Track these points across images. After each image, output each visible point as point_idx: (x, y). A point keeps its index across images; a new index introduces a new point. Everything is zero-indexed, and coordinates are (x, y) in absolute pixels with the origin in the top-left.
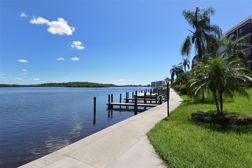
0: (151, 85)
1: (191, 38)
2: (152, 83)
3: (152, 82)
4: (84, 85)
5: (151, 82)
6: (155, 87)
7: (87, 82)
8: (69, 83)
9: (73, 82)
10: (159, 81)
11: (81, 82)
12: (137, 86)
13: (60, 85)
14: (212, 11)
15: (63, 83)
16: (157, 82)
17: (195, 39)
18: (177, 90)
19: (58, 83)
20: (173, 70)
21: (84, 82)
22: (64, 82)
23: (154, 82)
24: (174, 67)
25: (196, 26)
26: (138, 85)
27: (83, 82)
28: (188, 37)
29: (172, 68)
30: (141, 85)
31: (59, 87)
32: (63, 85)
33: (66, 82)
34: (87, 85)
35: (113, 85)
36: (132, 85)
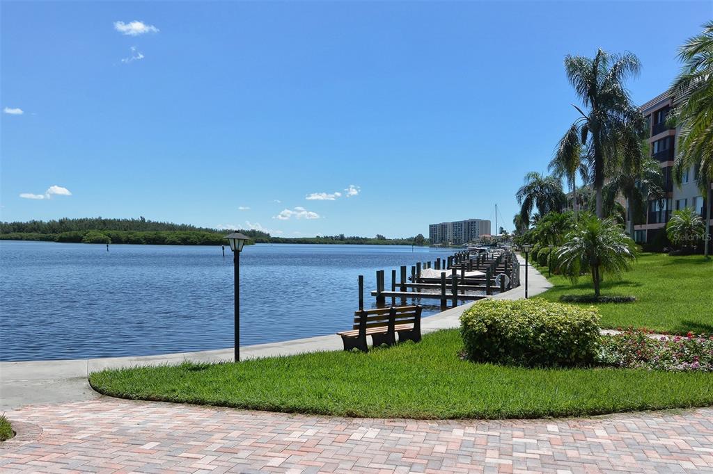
0: (427, 236)
1: (580, 130)
2: (433, 228)
3: (435, 226)
4: (140, 234)
5: (431, 226)
6: (445, 246)
7: (143, 220)
8: (62, 222)
9: (81, 221)
10: (465, 222)
11: (117, 218)
12: (366, 239)
13: (22, 234)
14: (634, 66)
15: (35, 223)
16: (454, 224)
17: (590, 135)
18: (540, 261)
19: (10, 221)
20: (527, 190)
21: (129, 218)
22: (37, 219)
23: (444, 226)
24: (531, 180)
25: (592, 101)
26: (373, 236)
27: (126, 221)
28: (572, 129)
29: (524, 183)
30: (384, 239)
31: (17, 239)
32: (34, 234)
33: (46, 220)
34: (151, 234)
36: (346, 236)
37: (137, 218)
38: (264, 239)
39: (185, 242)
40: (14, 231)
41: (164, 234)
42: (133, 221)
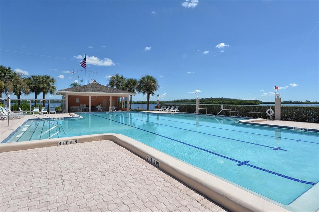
7: (223, 98)
9: (207, 99)
12: (301, 102)
30: (310, 102)
34: (230, 102)
35: (258, 101)
37: (221, 97)
38: (261, 103)
39: (240, 104)
40: (191, 101)
41: (233, 102)
42: (220, 98)
